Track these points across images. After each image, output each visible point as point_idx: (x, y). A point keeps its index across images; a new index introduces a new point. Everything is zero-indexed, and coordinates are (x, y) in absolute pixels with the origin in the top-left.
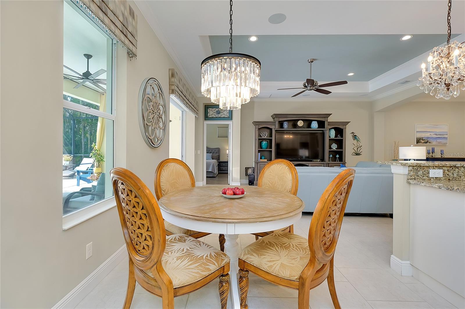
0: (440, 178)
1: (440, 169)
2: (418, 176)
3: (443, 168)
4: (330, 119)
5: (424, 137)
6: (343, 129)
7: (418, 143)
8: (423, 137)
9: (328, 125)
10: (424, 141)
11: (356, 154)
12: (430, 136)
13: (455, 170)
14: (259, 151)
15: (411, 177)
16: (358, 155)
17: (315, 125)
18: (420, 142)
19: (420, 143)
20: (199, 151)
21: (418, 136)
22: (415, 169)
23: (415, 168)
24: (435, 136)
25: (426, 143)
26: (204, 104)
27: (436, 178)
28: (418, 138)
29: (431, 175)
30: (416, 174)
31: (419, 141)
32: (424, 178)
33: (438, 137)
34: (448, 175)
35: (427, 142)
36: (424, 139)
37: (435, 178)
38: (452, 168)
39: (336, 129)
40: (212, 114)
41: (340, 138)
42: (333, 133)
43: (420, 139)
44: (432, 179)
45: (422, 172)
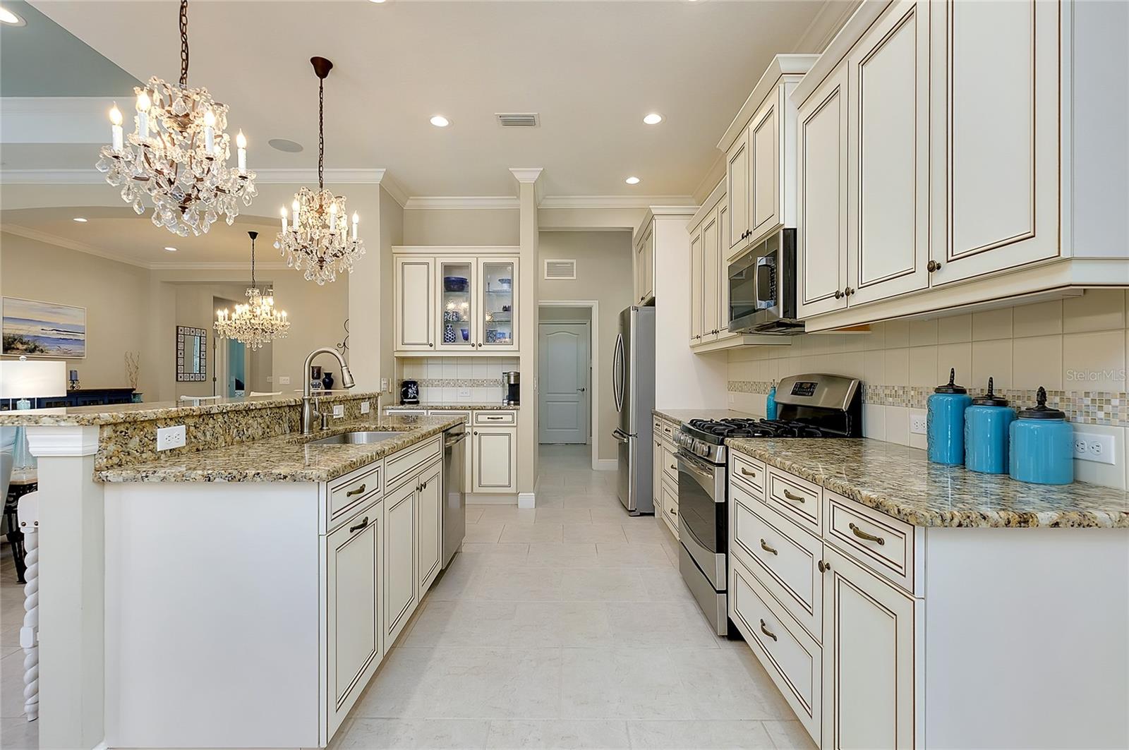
0: (179, 449)
1: (178, 423)
2: (129, 454)
3: (188, 421)
5: (26, 336)
7: (9, 351)
8: (22, 335)
10: (25, 347)
12: (42, 334)
13: (208, 424)
15: (110, 460)
18: (14, 348)
19: (15, 352)
21: (7, 332)
22: (121, 432)
23: (121, 428)
24: (55, 335)
25: (32, 351)
27: (171, 450)
28: (9, 338)
29: (160, 446)
30: (124, 449)
31: (13, 346)
32: (144, 456)
33: (62, 337)
34: (195, 437)
35: (36, 347)
36: (25, 340)
37: (168, 453)
38: (203, 420)
43: (15, 340)
44: (163, 455)
45: (138, 439)
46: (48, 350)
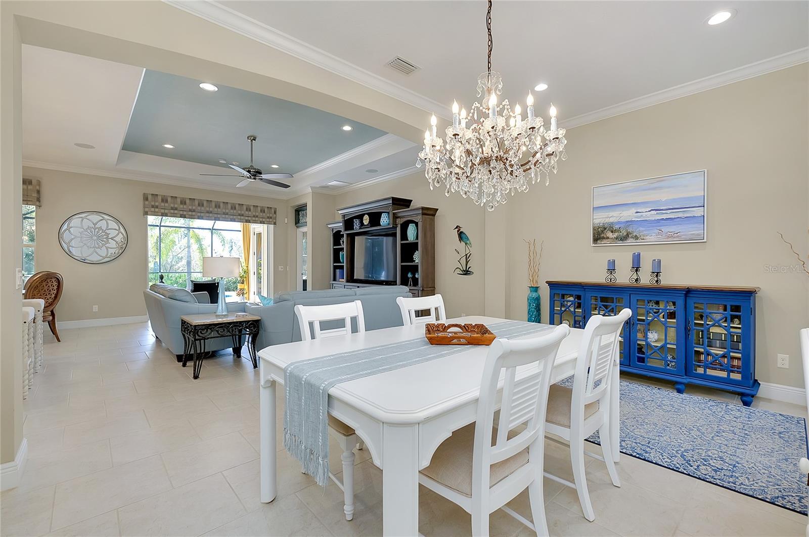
5: (619, 223)
6: (418, 223)
7: (599, 242)
8: (612, 223)
10: (616, 235)
11: (464, 271)
14: (335, 267)
16: (468, 274)
17: (385, 220)
19: (605, 241)
25: (625, 238)
28: (599, 228)
31: (602, 235)
33: (664, 217)
35: (628, 235)
36: (616, 227)
42: (412, 232)
43: (605, 229)
46: (644, 236)
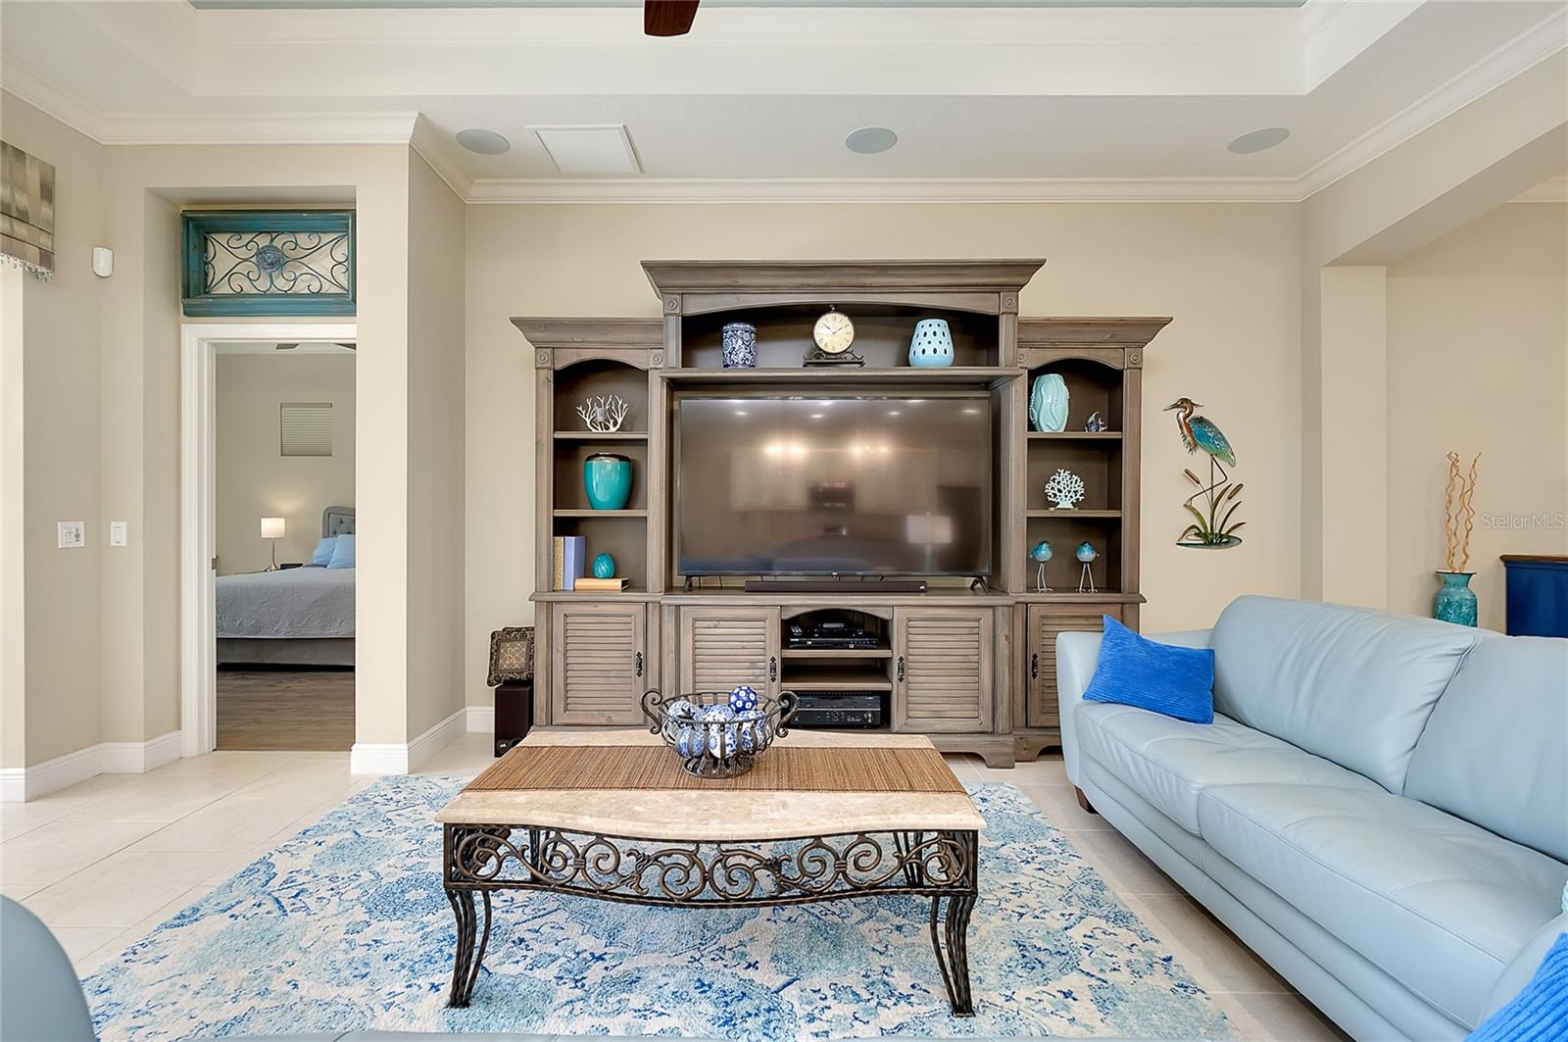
4: (1036, 301)
6: (1120, 373)
9: (1021, 343)
11: (1204, 536)
14: (563, 527)
16: (1220, 544)
17: (933, 345)
20: (124, 524)
26: (158, 196)
39: (1074, 371)
40: (230, 274)
41: (1102, 433)
42: (1054, 404)
